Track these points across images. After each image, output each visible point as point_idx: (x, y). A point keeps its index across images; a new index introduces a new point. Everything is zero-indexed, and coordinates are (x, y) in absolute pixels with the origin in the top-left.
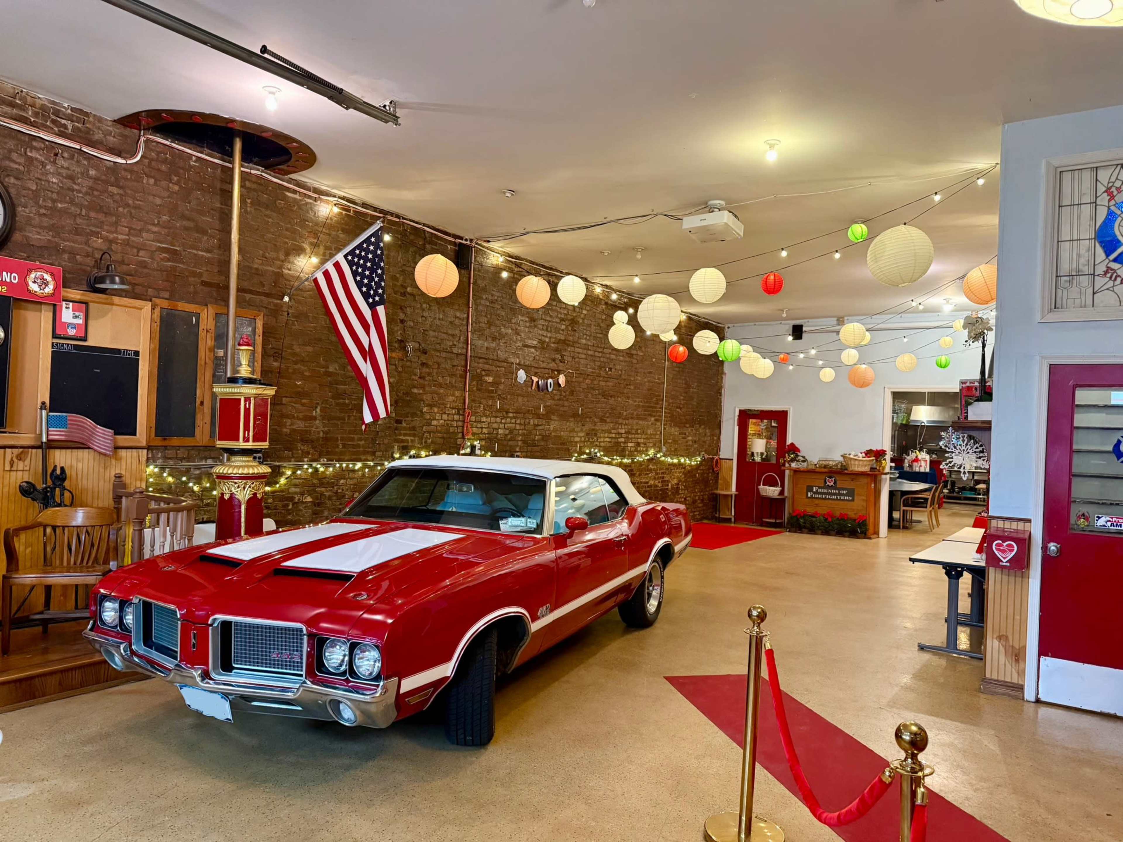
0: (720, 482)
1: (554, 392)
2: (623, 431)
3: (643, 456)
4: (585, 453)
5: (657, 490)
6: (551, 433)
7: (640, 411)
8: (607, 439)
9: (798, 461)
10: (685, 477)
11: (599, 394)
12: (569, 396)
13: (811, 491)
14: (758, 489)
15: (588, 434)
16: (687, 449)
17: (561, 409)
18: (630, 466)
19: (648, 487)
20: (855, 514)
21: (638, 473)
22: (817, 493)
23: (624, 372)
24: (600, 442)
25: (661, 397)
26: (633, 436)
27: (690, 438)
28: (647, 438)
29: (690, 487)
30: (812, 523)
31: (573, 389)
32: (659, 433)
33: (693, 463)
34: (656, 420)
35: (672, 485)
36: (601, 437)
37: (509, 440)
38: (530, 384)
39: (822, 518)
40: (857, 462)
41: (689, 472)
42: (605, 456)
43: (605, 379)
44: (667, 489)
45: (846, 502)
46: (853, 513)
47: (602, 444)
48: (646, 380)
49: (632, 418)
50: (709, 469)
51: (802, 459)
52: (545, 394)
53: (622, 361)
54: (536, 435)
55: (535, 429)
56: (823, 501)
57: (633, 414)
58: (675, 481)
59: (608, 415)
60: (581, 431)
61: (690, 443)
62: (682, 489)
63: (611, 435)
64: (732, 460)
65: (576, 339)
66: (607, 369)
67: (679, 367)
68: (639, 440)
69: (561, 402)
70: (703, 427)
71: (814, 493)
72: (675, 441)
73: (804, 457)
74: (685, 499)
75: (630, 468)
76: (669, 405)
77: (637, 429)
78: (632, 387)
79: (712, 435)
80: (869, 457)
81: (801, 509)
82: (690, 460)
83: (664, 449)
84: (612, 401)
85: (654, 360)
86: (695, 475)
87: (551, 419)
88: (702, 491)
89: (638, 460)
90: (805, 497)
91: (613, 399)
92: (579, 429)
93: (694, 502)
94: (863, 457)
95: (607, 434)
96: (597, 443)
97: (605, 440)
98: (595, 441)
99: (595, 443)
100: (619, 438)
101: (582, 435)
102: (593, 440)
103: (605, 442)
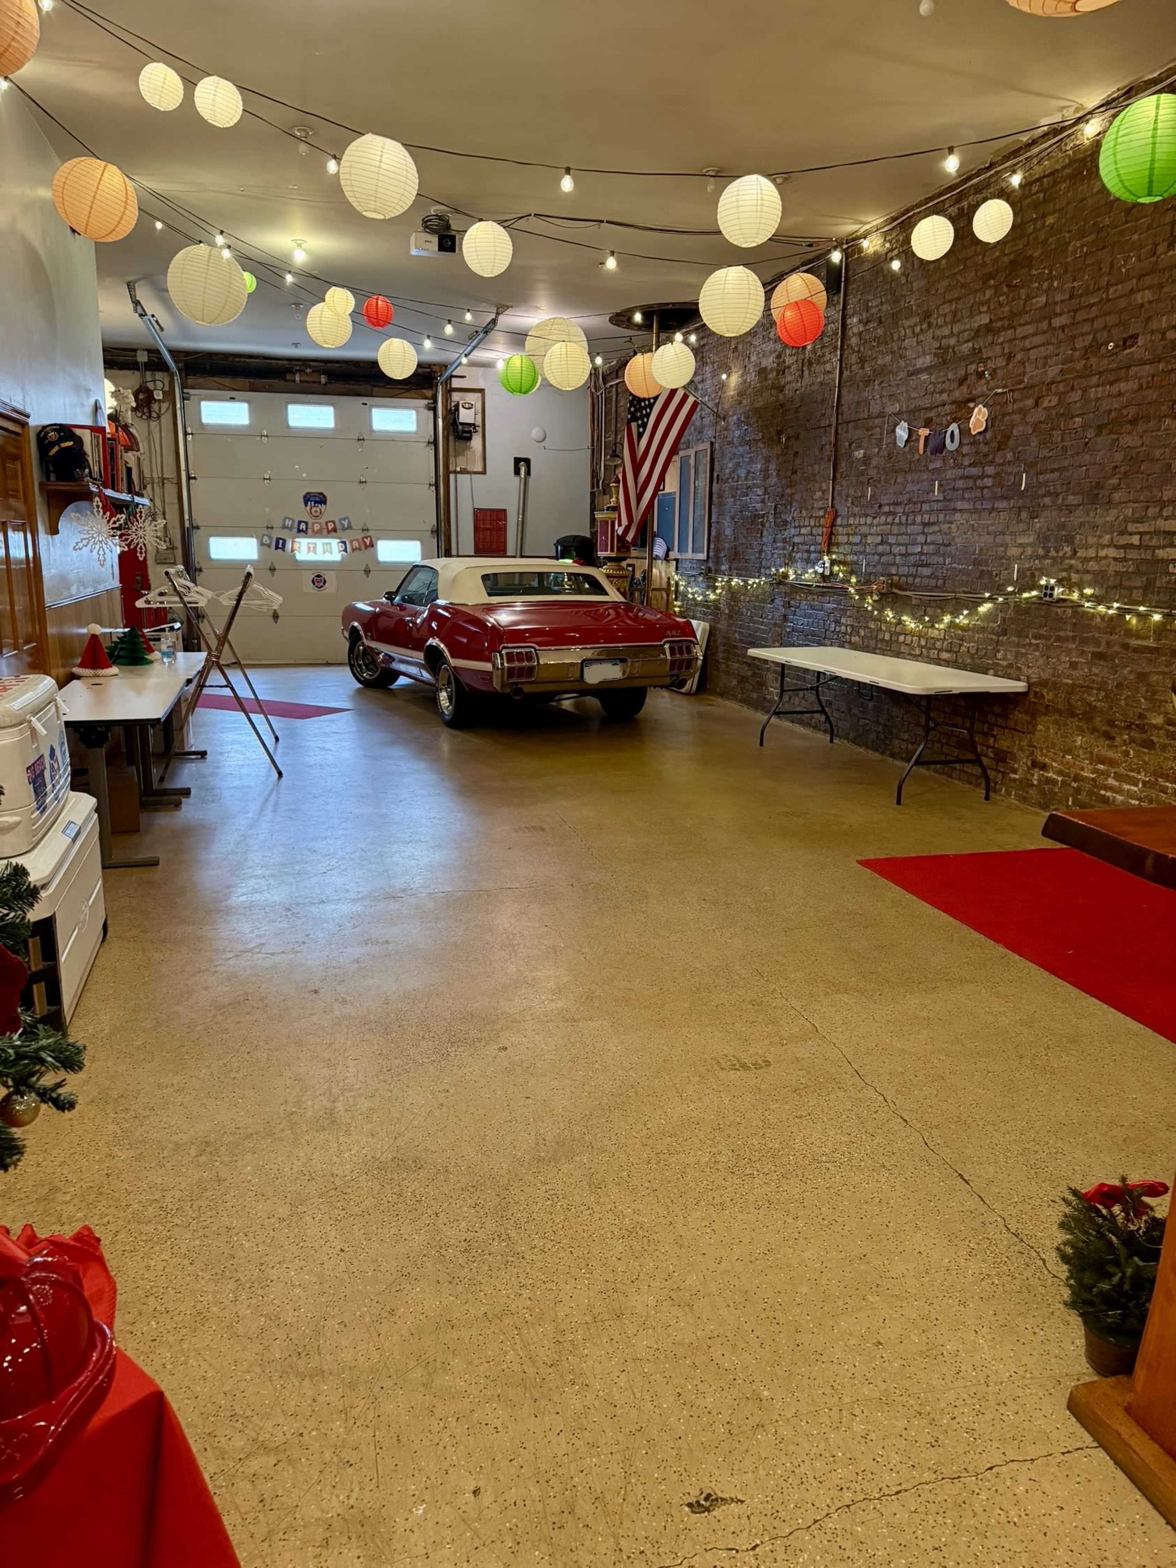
1: (962, 450)
6: (953, 540)
8: (1113, 553)
11: (1086, 426)
12: (998, 450)
15: (1044, 539)
17: (978, 483)
31: (1006, 430)
38: (916, 444)
42: (1098, 598)
52: (945, 457)
54: (926, 544)
55: (923, 532)
59: (1115, 480)
60: (1028, 529)
65: (1019, 306)
69: (977, 470)
87: (954, 509)
92: (1022, 526)
95: (1107, 537)
96: (1073, 562)
97: (1103, 553)
98: (1068, 555)
99: (1067, 561)
100: (1159, 548)
101: (1027, 541)
102: (1061, 554)
103: (1102, 558)
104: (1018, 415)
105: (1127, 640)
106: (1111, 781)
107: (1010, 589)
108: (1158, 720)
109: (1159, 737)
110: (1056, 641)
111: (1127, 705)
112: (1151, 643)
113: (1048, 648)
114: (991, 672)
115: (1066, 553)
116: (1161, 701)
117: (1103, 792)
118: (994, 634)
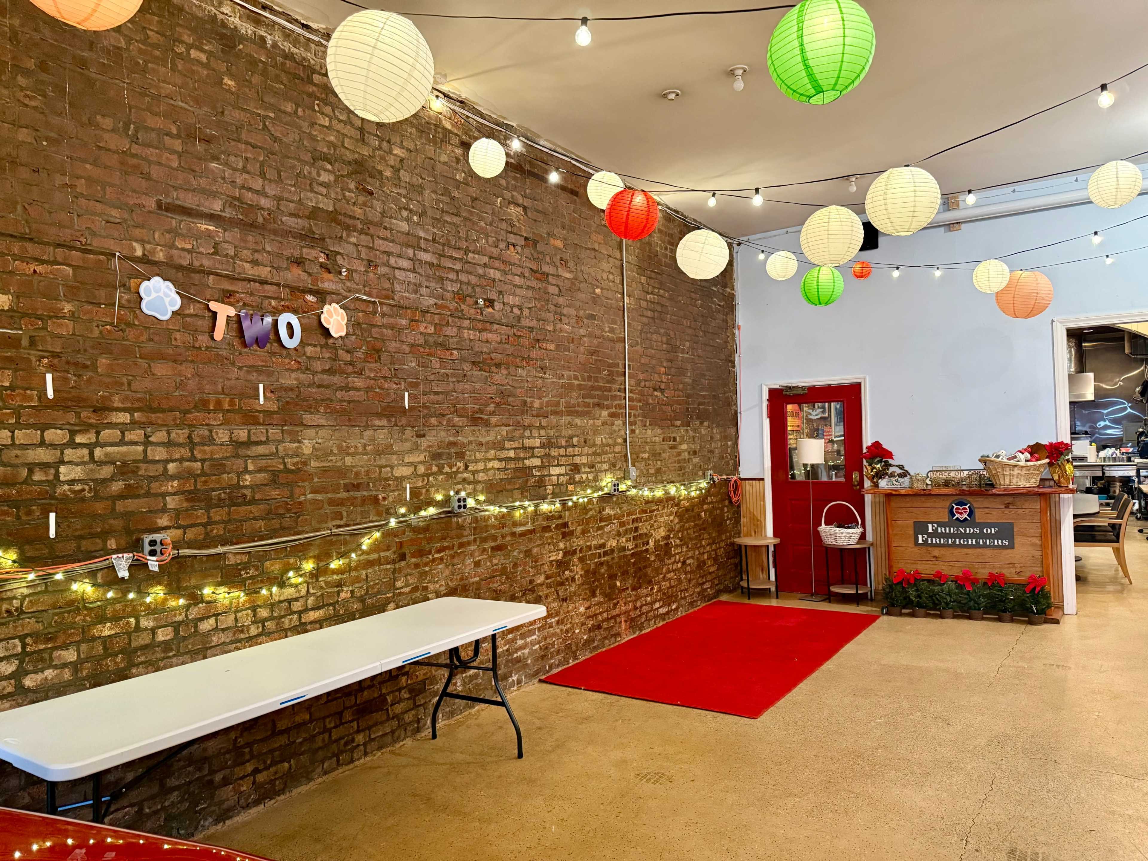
0: (744, 520)
1: (309, 350)
2: (537, 443)
3: (589, 491)
4: (430, 502)
5: (625, 556)
6: (305, 463)
7: (574, 398)
8: (497, 464)
9: (892, 475)
10: (680, 521)
11: (462, 359)
12: (365, 361)
13: (925, 531)
14: (817, 534)
15: (436, 456)
16: (681, 469)
17: (339, 394)
18: (560, 517)
19: (606, 554)
20: (1018, 573)
21: (579, 528)
22: (935, 534)
23: (526, 312)
24: (474, 473)
25: (621, 369)
26: (562, 451)
27: (684, 447)
28: (595, 454)
29: (691, 539)
30: (932, 596)
31: (378, 345)
32: (620, 440)
33: (693, 494)
34: (612, 415)
35: (656, 542)
36: (476, 461)
37: (121, 497)
38: (206, 323)
39: (952, 585)
40: (1016, 471)
41: (687, 510)
42: (490, 502)
43: (480, 326)
44: (647, 550)
45: (997, 551)
46: (1013, 570)
47: (481, 476)
48: (582, 332)
49: (555, 413)
50: (723, 500)
51: (899, 471)
52: (273, 354)
53: (521, 287)
54: (246, 471)
55: (237, 456)
56: (950, 550)
57: (558, 404)
58: (662, 532)
59: (491, 407)
60: (416, 448)
61: (686, 455)
62: (677, 546)
63: (504, 454)
64: (763, 479)
65: (374, 215)
66: (481, 302)
67: (653, 311)
68: (577, 460)
69: (336, 379)
70: (706, 424)
71: (930, 535)
72: (655, 455)
73: (901, 467)
74: (684, 563)
75: (560, 521)
76: (638, 384)
77: (571, 437)
78: (552, 347)
79: (725, 438)
80: (1037, 460)
81: (910, 568)
82: (687, 487)
83: (633, 472)
84: (500, 376)
85: (598, 291)
86: (699, 515)
87: (302, 424)
88: (714, 543)
89: (576, 504)
90: (912, 544)
91: (504, 372)
92: (408, 445)
93: (701, 564)
94: (1027, 461)
95: (492, 452)
96: (465, 475)
97: (490, 465)
98: (461, 470)
99: (460, 475)
100: (526, 458)
101: (417, 460)
102: (454, 469)
103: (490, 469)
104: (390, 332)
105: (514, 530)
106: (520, 642)
107: (403, 510)
108: (541, 579)
109: (543, 591)
110: (459, 548)
111: (521, 578)
112: (529, 527)
113: (453, 557)
114: (392, 605)
115: (459, 468)
116: (541, 565)
117: (515, 656)
118: (388, 564)
